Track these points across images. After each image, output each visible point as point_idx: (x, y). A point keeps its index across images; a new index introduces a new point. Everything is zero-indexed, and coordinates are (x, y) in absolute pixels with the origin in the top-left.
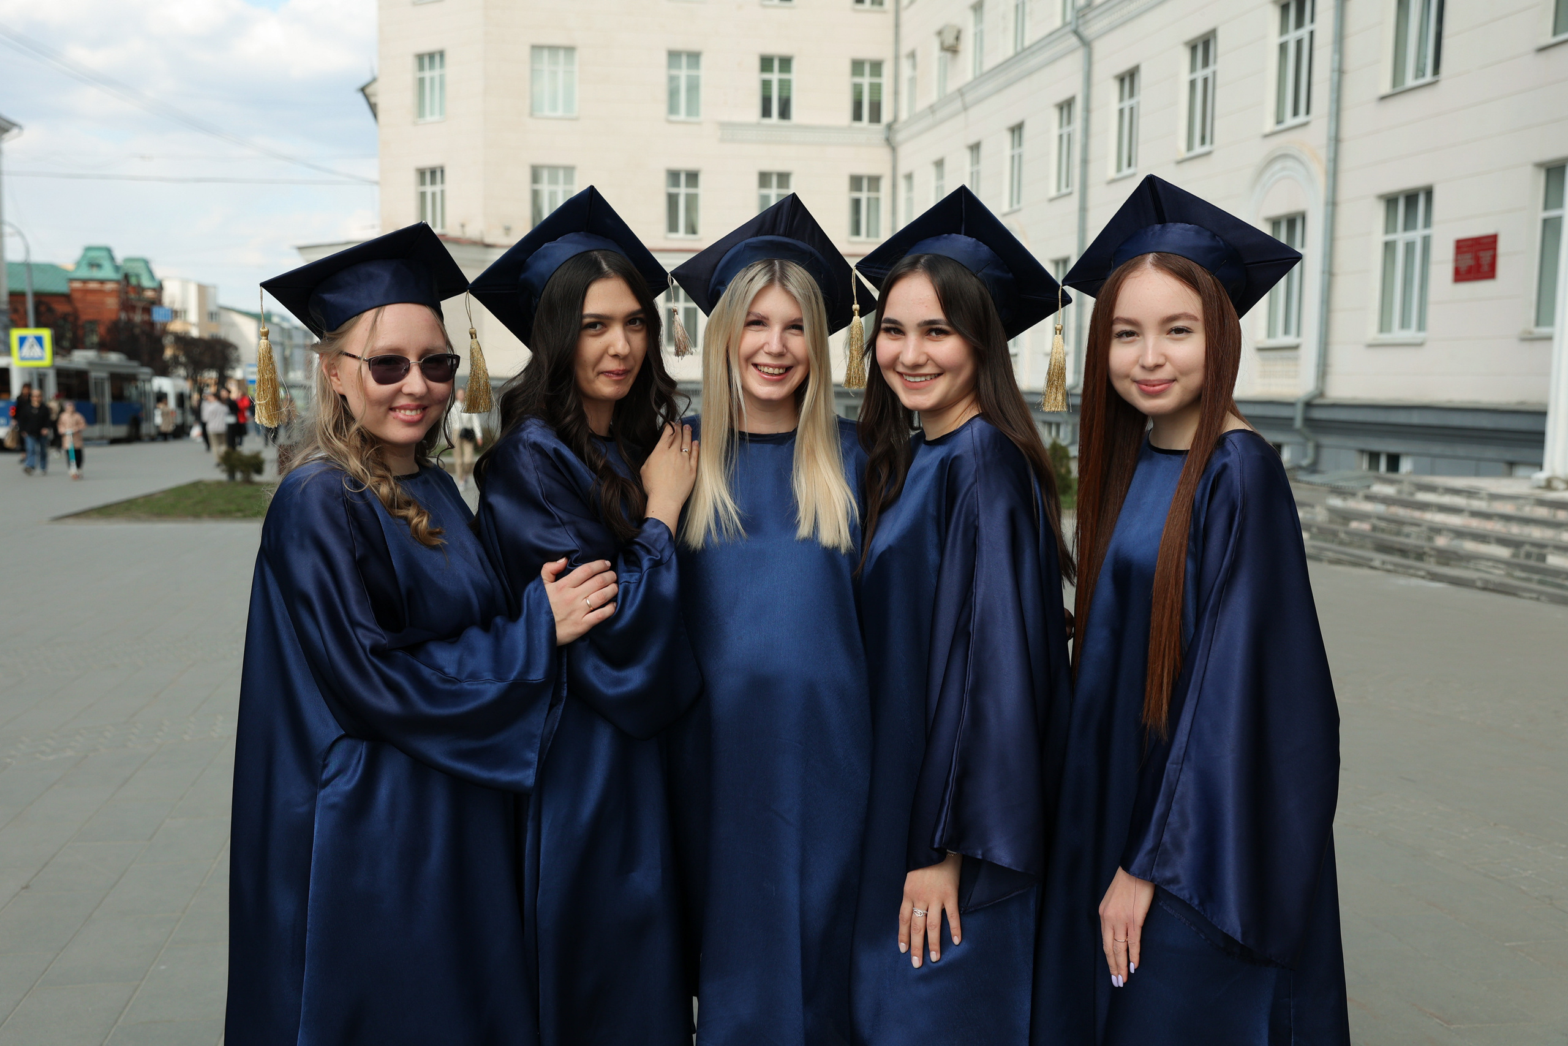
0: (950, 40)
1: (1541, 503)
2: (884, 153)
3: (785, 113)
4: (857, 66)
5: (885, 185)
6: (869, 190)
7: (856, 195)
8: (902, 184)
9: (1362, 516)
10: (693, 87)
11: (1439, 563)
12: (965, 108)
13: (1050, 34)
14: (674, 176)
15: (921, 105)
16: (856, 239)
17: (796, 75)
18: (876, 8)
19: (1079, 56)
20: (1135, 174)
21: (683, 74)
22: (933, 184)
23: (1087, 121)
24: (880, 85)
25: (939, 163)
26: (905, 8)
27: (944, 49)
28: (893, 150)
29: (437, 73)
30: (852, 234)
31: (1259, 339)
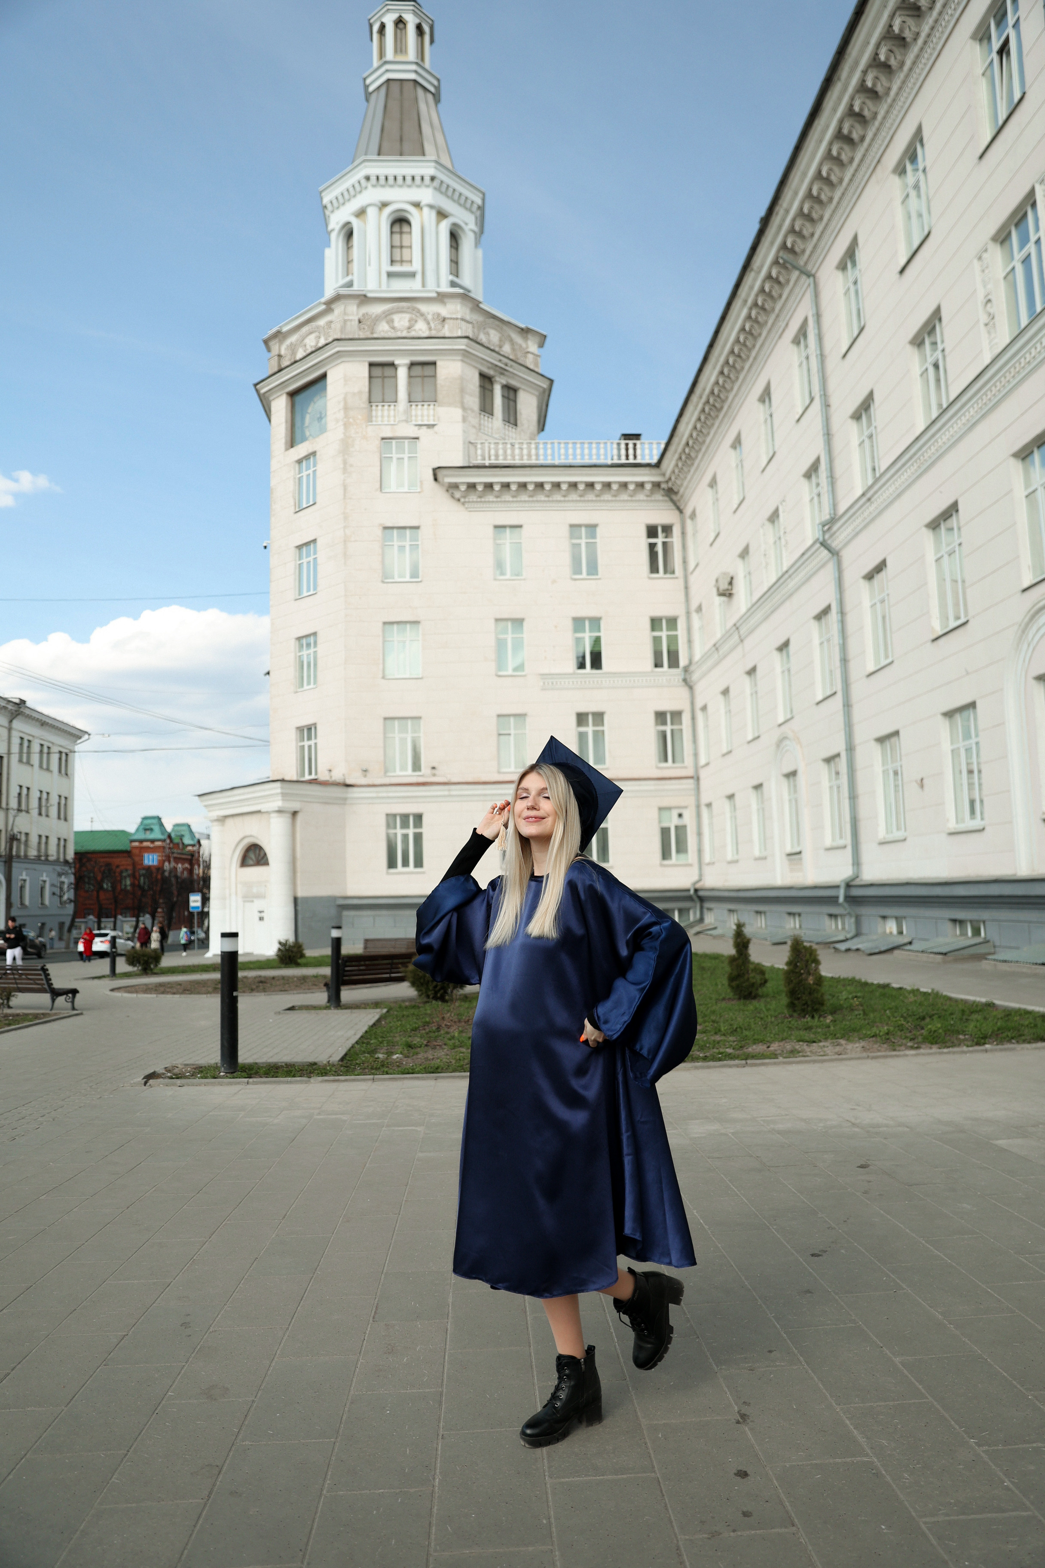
0: (724, 585)
2: (684, 692)
3: (597, 665)
4: (655, 623)
5: (686, 718)
6: (672, 724)
7: (662, 728)
8: (700, 715)
10: (519, 646)
12: (742, 641)
13: (803, 554)
14: (503, 718)
15: (709, 645)
16: (664, 765)
17: (605, 632)
18: (668, 576)
19: (831, 567)
20: (892, 662)
21: (509, 637)
22: (722, 710)
23: (842, 622)
24: (676, 636)
25: (726, 692)
26: (692, 573)
27: (721, 594)
28: (691, 688)
29: (312, 650)
30: (660, 761)
31: (1044, 809)
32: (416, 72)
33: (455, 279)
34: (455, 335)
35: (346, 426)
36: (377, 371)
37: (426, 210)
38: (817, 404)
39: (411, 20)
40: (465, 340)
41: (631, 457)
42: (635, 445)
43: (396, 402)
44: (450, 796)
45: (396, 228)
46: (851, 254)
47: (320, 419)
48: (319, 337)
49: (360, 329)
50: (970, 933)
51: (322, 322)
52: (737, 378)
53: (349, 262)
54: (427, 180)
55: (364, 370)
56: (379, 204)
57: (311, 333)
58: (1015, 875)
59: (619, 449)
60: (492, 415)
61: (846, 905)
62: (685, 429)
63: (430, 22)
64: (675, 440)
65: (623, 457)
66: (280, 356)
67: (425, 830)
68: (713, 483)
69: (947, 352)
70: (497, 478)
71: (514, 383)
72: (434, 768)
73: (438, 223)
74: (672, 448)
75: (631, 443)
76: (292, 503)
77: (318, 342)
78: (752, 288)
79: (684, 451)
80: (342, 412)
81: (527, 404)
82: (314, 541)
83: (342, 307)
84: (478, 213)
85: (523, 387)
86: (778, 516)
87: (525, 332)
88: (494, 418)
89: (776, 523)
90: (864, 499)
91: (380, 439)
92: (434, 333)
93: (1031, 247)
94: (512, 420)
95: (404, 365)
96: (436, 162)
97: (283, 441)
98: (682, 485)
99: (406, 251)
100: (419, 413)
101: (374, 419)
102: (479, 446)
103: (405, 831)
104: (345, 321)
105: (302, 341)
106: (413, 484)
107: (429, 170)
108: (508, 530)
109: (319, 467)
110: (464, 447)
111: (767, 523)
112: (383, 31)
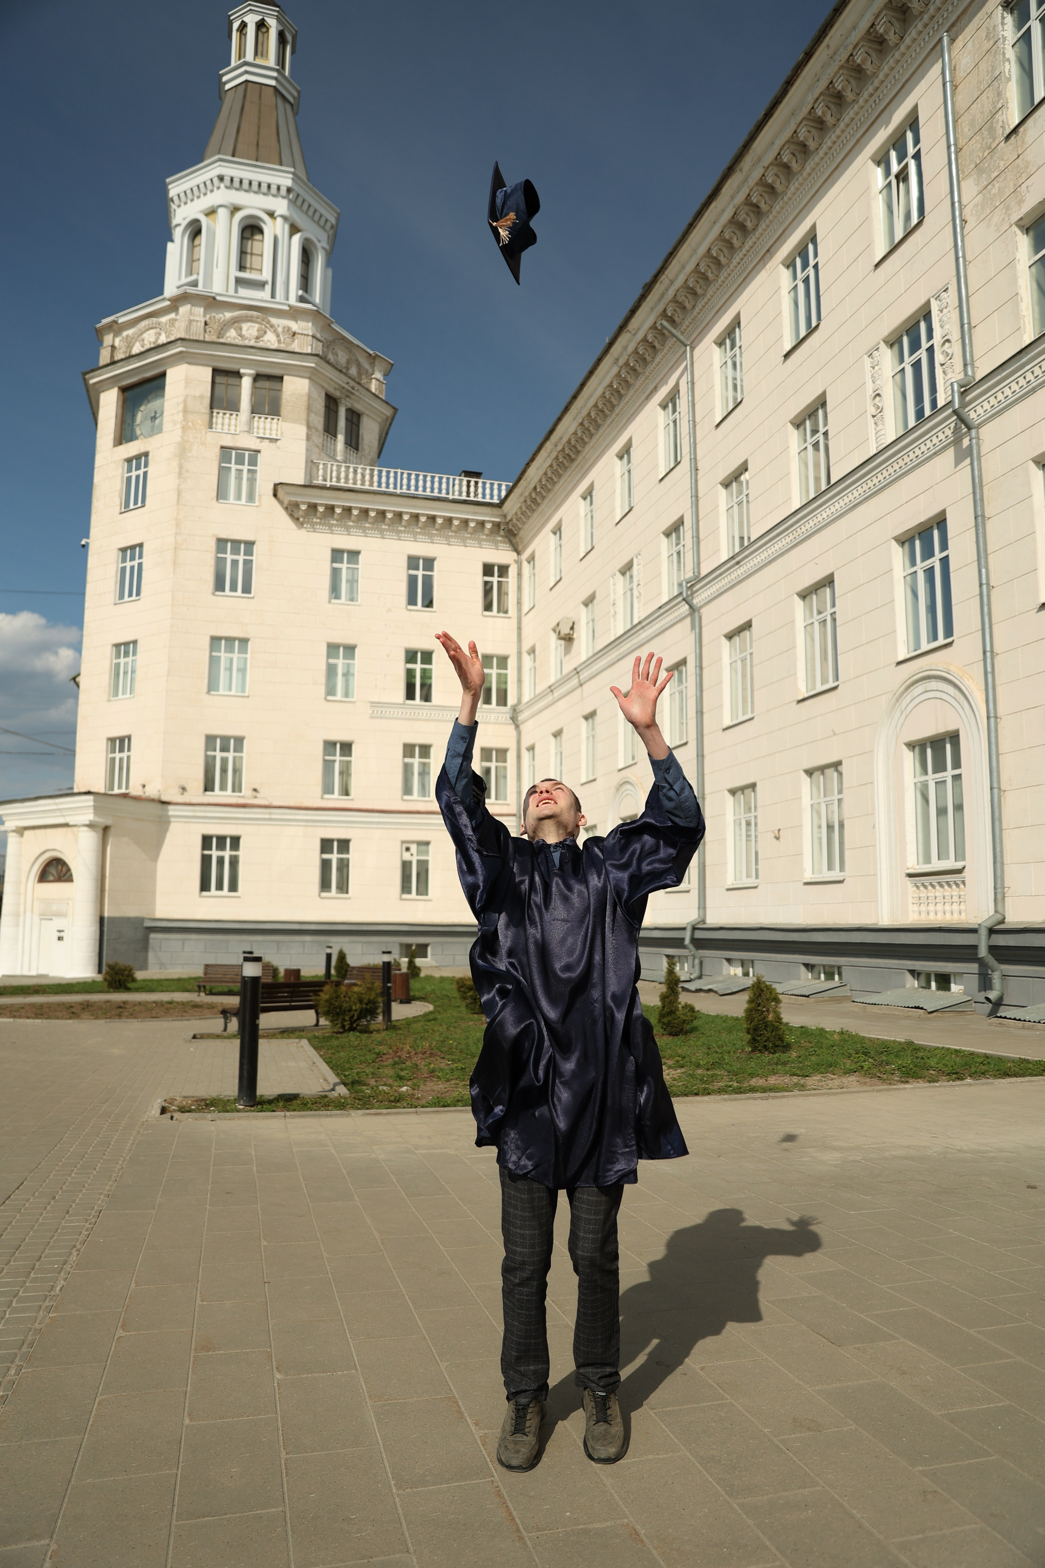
0: (565, 630)
2: (511, 730)
3: (427, 697)
5: (511, 756)
6: (497, 761)
7: (486, 764)
8: (526, 755)
10: (349, 672)
12: (581, 685)
13: (660, 608)
14: (330, 746)
15: (542, 687)
17: (435, 667)
18: (501, 615)
19: (690, 621)
20: (752, 719)
21: (340, 663)
22: (552, 751)
23: (700, 676)
24: (506, 675)
25: (558, 734)
26: (526, 614)
27: (561, 639)
28: (517, 727)
29: (130, 659)
31: (909, 865)
32: (276, 79)
33: (306, 295)
34: (305, 352)
35: (184, 429)
36: (221, 378)
37: (279, 221)
38: (684, 466)
39: (274, 26)
40: (316, 358)
41: (472, 494)
42: (477, 483)
43: (238, 411)
44: (270, 819)
45: (247, 234)
46: (730, 330)
47: (154, 418)
48: (160, 334)
49: (205, 331)
51: (164, 319)
52: (597, 432)
53: (193, 261)
54: (283, 191)
55: (207, 373)
56: (232, 207)
57: (152, 328)
58: (876, 924)
59: (461, 486)
60: (335, 436)
61: (691, 947)
62: (535, 473)
63: (294, 31)
64: (522, 483)
65: (464, 494)
66: (113, 347)
67: (241, 853)
68: (557, 530)
69: (830, 436)
70: (340, 501)
71: (358, 407)
72: (255, 790)
73: (291, 235)
74: (515, 493)
75: (473, 481)
76: (118, 503)
77: (157, 339)
78: (625, 346)
79: (530, 493)
80: (181, 415)
81: (370, 432)
82: (140, 545)
83: (189, 306)
84: (331, 232)
85: (367, 412)
86: (632, 566)
87: (373, 358)
88: (337, 440)
89: (628, 573)
90: (731, 564)
91: (219, 447)
92: (282, 346)
93: (922, 354)
94: (354, 444)
95: (249, 375)
96: (293, 173)
97: (112, 436)
98: (523, 528)
99: (256, 259)
100: (262, 425)
101: (214, 426)
102: (321, 466)
103: (220, 853)
104: (191, 321)
105: (141, 334)
106: (251, 497)
107: (286, 181)
108: (345, 555)
109: (150, 469)
110: (306, 467)
111: (618, 574)
112: (244, 32)
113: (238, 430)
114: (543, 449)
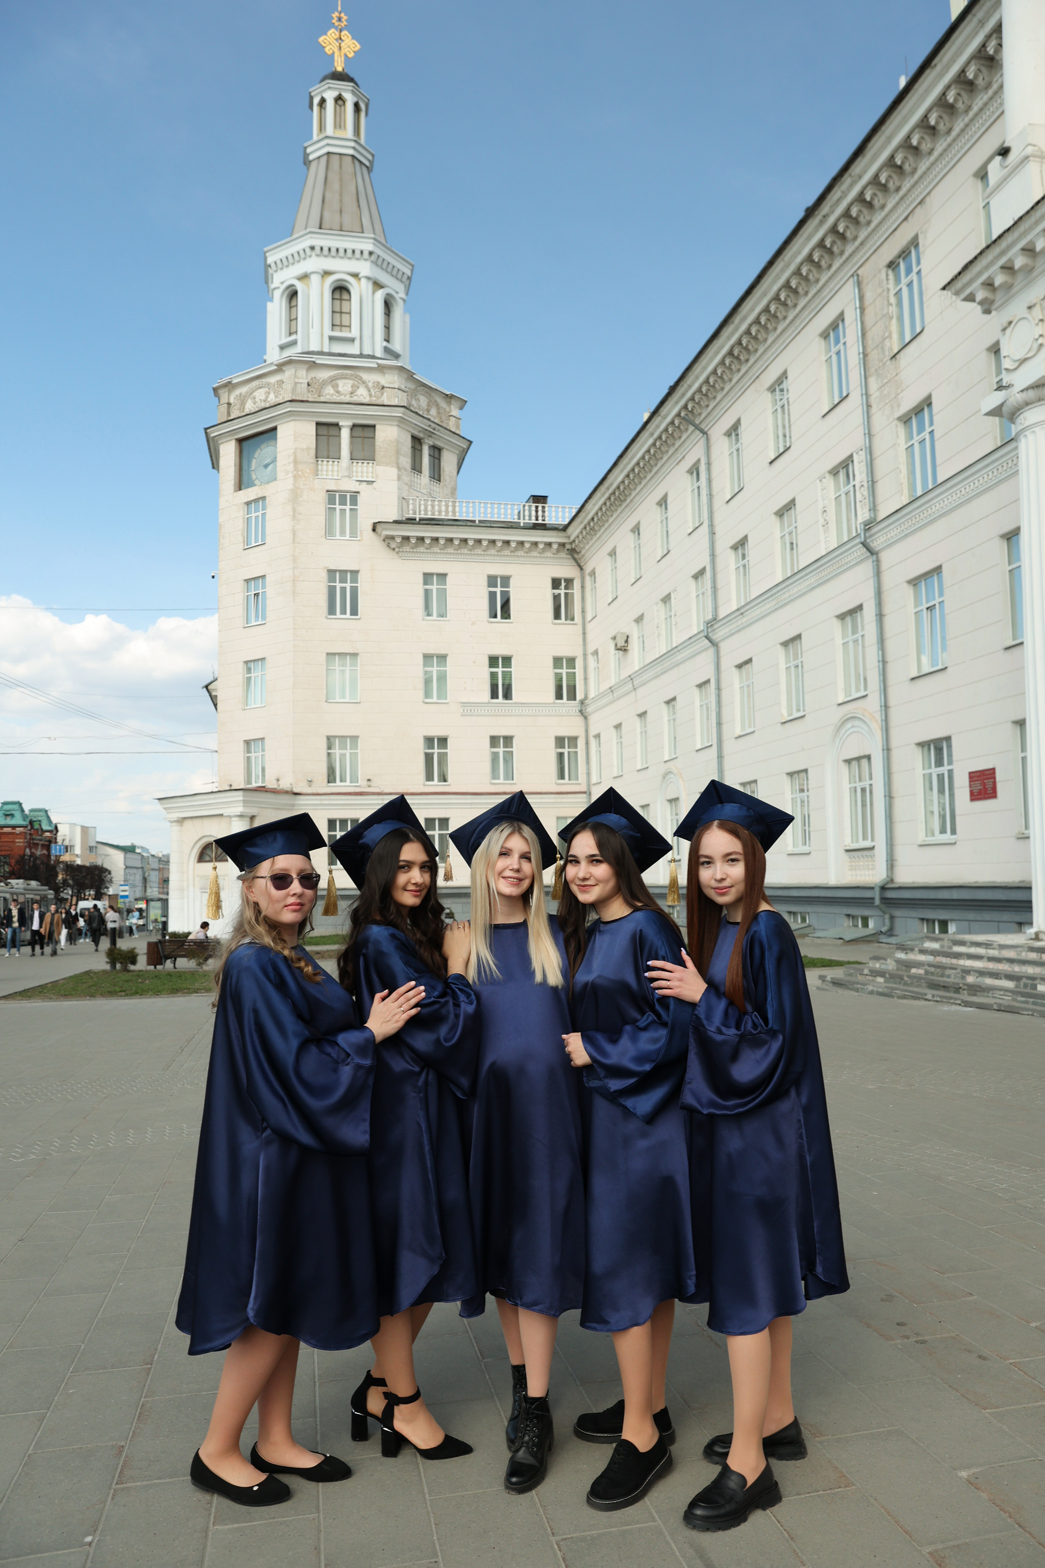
0: (621, 643)
1: (1032, 949)
2: (580, 720)
3: (507, 695)
4: (557, 662)
5: (581, 743)
6: (569, 748)
7: (561, 750)
8: (593, 742)
9: (918, 965)
10: (442, 678)
11: (969, 994)
12: (635, 689)
13: (690, 638)
14: (429, 741)
15: (604, 687)
16: (561, 781)
17: (515, 669)
18: (569, 622)
19: (711, 651)
20: (753, 732)
21: (435, 670)
22: (615, 741)
23: (719, 696)
24: (574, 674)
25: (618, 727)
26: (590, 622)
27: (618, 649)
28: (586, 718)
29: (262, 673)
30: (558, 779)
31: (846, 843)
32: (354, 148)
33: (388, 346)
34: (393, 403)
35: (295, 477)
36: (323, 431)
37: (363, 281)
38: (705, 529)
39: (350, 99)
40: (402, 409)
41: (540, 518)
42: (543, 507)
43: (339, 459)
45: (337, 296)
46: (736, 427)
48: (269, 393)
49: (308, 391)
50: (799, 921)
51: (273, 379)
52: (640, 483)
53: (292, 321)
54: (366, 254)
55: (312, 429)
56: (322, 272)
57: (261, 388)
58: (828, 884)
59: (530, 511)
60: (421, 472)
62: (592, 508)
63: (366, 100)
64: (582, 514)
65: (534, 518)
66: (229, 404)
68: (613, 553)
69: (798, 530)
70: (427, 532)
71: (439, 443)
72: (369, 780)
73: (374, 293)
74: (578, 520)
75: (540, 506)
76: (240, 541)
77: (267, 400)
78: (658, 426)
79: (589, 523)
80: (292, 465)
81: (449, 460)
82: (263, 577)
83: (293, 369)
84: (407, 283)
85: (446, 447)
86: (670, 598)
87: (449, 398)
88: (422, 475)
89: (668, 603)
90: (738, 613)
91: (325, 491)
92: (374, 400)
93: (851, 488)
94: (436, 477)
95: (348, 426)
96: (374, 239)
97: (232, 482)
98: (584, 547)
99: (345, 317)
100: (360, 469)
101: (320, 472)
102: (411, 502)
104: (295, 383)
105: (252, 393)
106: (354, 533)
107: (368, 246)
108: (435, 578)
109: (268, 511)
110: (398, 503)
111: (660, 602)
112: (324, 106)
113: (340, 475)
114: (598, 491)
